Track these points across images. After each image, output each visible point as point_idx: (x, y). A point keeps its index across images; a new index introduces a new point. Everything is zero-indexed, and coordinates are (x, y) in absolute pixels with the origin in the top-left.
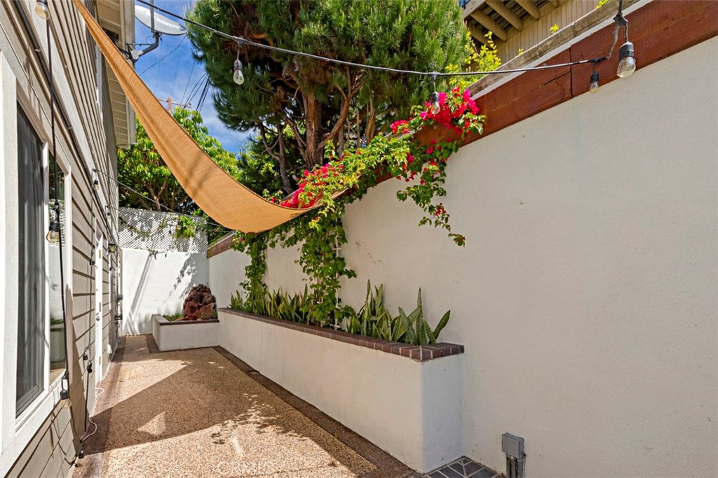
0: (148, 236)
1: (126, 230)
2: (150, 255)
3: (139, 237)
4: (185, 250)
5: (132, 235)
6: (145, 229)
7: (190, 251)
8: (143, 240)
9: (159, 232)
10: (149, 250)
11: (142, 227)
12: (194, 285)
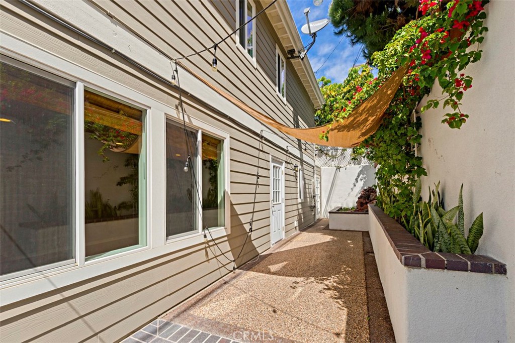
0: (336, 158)
1: (324, 156)
2: (337, 170)
3: (330, 159)
4: (359, 164)
5: (327, 158)
6: (334, 154)
7: (363, 164)
8: (333, 161)
9: (342, 154)
10: (336, 166)
11: (332, 152)
12: (365, 188)
